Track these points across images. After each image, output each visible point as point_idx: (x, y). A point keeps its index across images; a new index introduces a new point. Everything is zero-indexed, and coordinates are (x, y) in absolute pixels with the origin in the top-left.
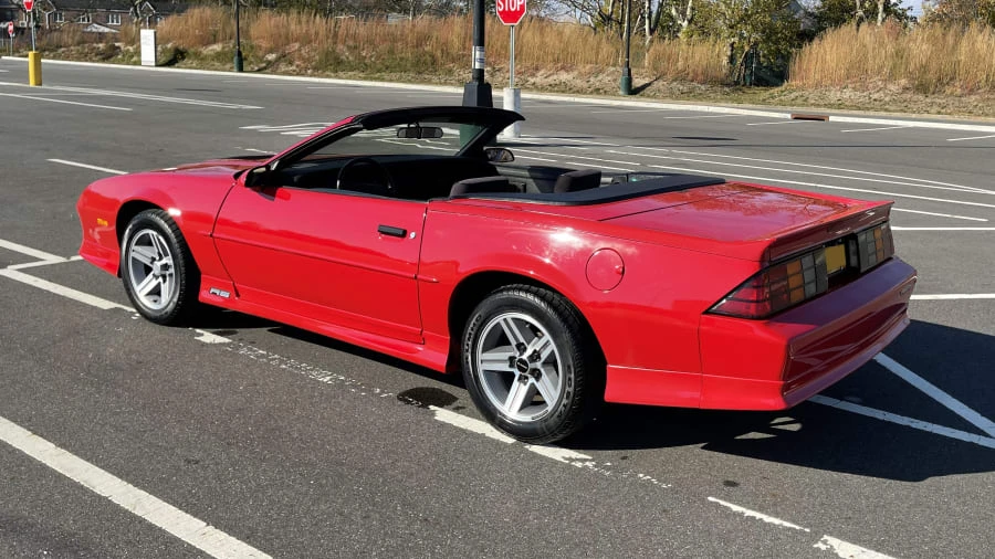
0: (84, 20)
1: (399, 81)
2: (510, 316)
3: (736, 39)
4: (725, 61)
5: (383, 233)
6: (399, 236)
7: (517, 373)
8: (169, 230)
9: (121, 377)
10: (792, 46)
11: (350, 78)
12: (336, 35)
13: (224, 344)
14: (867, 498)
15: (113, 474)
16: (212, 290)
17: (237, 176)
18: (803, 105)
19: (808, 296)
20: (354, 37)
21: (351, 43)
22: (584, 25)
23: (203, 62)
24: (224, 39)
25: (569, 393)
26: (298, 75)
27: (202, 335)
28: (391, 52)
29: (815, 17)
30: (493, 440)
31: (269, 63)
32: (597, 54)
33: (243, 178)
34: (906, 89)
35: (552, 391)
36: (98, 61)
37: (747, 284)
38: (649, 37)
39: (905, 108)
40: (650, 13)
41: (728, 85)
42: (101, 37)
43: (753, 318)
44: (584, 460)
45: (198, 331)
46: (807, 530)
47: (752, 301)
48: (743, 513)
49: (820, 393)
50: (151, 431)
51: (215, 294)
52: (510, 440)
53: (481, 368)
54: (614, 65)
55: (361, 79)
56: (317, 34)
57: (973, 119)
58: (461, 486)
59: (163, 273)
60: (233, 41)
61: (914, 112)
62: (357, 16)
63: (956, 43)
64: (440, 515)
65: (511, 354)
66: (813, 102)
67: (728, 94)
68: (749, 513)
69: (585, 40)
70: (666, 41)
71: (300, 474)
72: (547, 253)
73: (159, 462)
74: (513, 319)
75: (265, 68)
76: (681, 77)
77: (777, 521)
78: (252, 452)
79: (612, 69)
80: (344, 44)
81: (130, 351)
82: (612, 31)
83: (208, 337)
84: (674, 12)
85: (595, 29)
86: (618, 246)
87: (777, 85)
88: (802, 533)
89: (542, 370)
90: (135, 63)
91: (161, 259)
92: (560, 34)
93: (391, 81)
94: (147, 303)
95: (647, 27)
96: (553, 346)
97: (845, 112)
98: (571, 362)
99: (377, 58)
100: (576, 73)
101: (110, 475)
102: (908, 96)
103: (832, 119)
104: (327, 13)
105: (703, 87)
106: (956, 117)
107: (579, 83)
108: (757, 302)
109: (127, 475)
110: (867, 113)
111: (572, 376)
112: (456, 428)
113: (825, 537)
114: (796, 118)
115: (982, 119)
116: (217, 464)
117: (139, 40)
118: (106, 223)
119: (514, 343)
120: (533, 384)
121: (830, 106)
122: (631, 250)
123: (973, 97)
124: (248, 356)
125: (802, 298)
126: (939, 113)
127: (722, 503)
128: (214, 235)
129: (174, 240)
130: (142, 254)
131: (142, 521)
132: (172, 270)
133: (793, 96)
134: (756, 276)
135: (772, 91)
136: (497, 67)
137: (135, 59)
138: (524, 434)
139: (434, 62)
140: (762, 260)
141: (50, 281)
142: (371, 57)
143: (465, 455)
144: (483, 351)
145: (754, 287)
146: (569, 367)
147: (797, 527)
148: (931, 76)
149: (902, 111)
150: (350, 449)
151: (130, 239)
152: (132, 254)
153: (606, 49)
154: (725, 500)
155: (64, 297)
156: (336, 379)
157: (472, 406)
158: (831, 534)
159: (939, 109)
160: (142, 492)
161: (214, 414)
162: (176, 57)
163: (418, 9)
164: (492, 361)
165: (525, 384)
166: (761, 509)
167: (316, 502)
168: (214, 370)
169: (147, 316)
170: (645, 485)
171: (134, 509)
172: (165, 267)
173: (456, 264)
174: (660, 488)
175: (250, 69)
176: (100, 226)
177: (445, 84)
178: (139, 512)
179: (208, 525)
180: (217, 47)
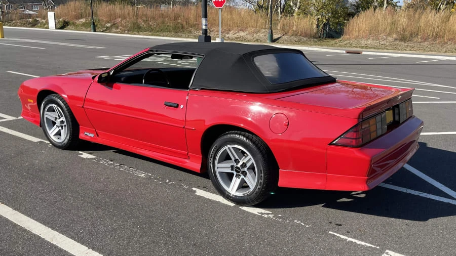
0: (22, 8)
1: (167, 36)
2: (231, 146)
3: (320, 17)
4: (315, 26)
5: (167, 105)
6: (175, 107)
7: (235, 173)
8: (62, 104)
9: (44, 175)
10: (345, 19)
11: (145, 35)
12: (137, 15)
13: (93, 159)
14: (404, 231)
15: (41, 223)
16: (85, 133)
17: (93, 78)
18: (349, 47)
19: (378, 135)
20: (146, 15)
21: (145, 19)
22: (251, 10)
23: (77, 27)
24: (86, 16)
25: (261, 183)
26: (121, 33)
27: (82, 154)
28: (163, 23)
29: (356, 6)
30: (224, 204)
31: (107, 27)
32: (257, 23)
33: (96, 79)
34: (396, 39)
35: (252, 182)
36: (29, 27)
37: (351, 130)
38: (280, 16)
39: (395, 48)
40: (281, 4)
41: (316, 38)
42: (30, 16)
43: (353, 147)
44: (268, 214)
45: (80, 152)
46: (378, 247)
47: (353, 139)
48: (346, 239)
49: (383, 182)
50: (59, 201)
51: (87, 135)
52: (232, 204)
53: (217, 171)
54: (265, 29)
55: (150, 35)
56: (128, 14)
57: (425, 53)
58: (210, 227)
59: (61, 125)
60: (90, 18)
61: (399, 50)
62: (147, 6)
63: (419, 18)
64: (202, 243)
65: (232, 164)
66: (354, 45)
67: (316, 42)
68: (349, 239)
69: (251, 17)
70: (288, 17)
71: (133, 222)
72: (249, 115)
73: (63, 217)
74: (233, 148)
75: (106, 30)
76: (295, 34)
77: (363, 243)
78: (109, 212)
79: (264, 30)
80: (141, 19)
81: (48, 162)
82: (263, 12)
83: (85, 155)
84: (291, 4)
85: (255, 12)
86: (285, 112)
87: (338, 38)
88: (375, 249)
89: (247, 172)
90: (46, 28)
91: (60, 118)
92: (240, 14)
93: (164, 36)
94: (55, 139)
95: (279, 11)
96: (253, 161)
97: (369, 50)
98: (262, 169)
99: (157, 26)
100: (247, 32)
101: (40, 224)
102: (397, 42)
103: (364, 53)
104: (133, 4)
105: (305, 39)
106: (418, 52)
107: (249, 37)
108: (356, 139)
109: (48, 224)
110: (378, 50)
111: (263, 175)
112: (206, 199)
113: (387, 251)
114: (348, 53)
115: (430, 53)
116: (92, 218)
117: (47, 17)
118: (32, 101)
119: (233, 159)
120: (243, 178)
121: (362, 47)
122: (292, 114)
123: (426, 43)
124: (104, 164)
125: (376, 136)
126: (411, 50)
127: (336, 234)
128: (84, 107)
129: (65, 109)
130: (50, 116)
131: (56, 247)
132: (65, 124)
133: (345, 42)
134: (356, 126)
135: (336, 41)
136: (211, 30)
137: (46, 26)
138: (239, 201)
139: (183, 27)
140: (359, 118)
141: (9, 128)
142: (154, 25)
143: (211, 212)
144: (218, 163)
145: (354, 132)
146: (261, 171)
147: (373, 246)
148: (407, 33)
149: (394, 49)
150: (156, 210)
151: (44, 109)
152: (46, 116)
153: (261, 21)
154: (338, 233)
155: (15, 136)
156: (147, 175)
157: (213, 188)
158: (389, 249)
159: (410, 49)
160: (56, 232)
161: (89, 193)
162: (65, 25)
163: (174, 3)
164: (222, 167)
165: (239, 178)
166: (355, 238)
167: (141, 236)
168: (88, 171)
169: (55, 145)
170: (298, 226)
171: (52, 241)
172: (62, 122)
173: (204, 121)
174: (306, 227)
175: (99, 31)
176: (30, 103)
177: (188, 37)
178: (54, 243)
179: (89, 248)
180: (83, 20)
